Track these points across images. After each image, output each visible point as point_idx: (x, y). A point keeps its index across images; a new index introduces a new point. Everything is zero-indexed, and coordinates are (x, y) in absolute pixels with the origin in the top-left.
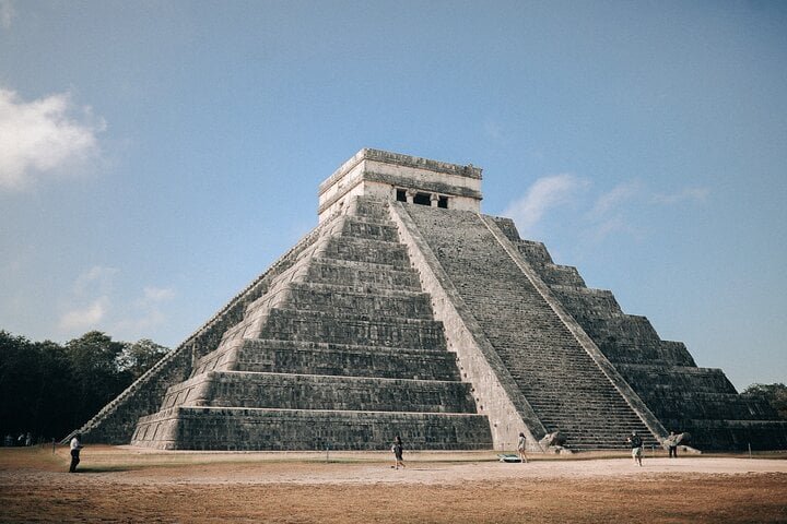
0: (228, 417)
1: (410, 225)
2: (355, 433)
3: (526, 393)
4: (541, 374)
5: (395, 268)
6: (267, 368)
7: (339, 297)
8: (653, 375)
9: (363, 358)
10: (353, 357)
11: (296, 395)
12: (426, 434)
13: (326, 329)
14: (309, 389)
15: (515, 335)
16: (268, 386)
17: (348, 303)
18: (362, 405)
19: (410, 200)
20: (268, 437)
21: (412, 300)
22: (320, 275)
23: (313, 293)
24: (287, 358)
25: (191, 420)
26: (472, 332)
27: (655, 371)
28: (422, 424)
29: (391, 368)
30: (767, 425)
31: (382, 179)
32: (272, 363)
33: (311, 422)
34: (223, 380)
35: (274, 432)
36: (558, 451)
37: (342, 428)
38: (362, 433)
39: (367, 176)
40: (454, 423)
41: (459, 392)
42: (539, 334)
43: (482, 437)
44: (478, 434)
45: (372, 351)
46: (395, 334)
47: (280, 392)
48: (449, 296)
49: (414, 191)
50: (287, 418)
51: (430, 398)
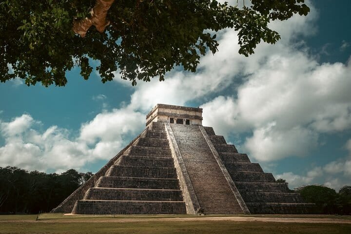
0: (94, 203)
1: (170, 133)
2: (137, 209)
3: (196, 194)
4: (205, 187)
5: (162, 149)
6: (111, 187)
7: (140, 160)
8: (256, 186)
9: (144, 182)
10: (141, 182)
11: (119, 195)
12: (162, 209)
13: (133, 172)
14: (123, 193)
15: (200, 173)
16: (109, 193)
17: (143, 162)
18: (141, 199)
19: (175, 122)
20: (107, 210)
21: (167, 161)
22: (135, 152)
23: (131, 159)
24: (118, 183)
25: (82, 205)
26: (183, 172)
27: (257, 184)
28: (161, 205)
29: (154, 185)
30: (298, 205)
31: (164, 114)
32: (112, 184)
33: (122, 204)
34: (95, 191)
35: (109, 208)
36: (200, 214)
37: (132, 207)
38: (139, 208)
39: (159, 114)
40: (173, 205)
41: (177, 194)
42: (209, 172)
43: (182, 210)
44: (181, 209)
45: (148, 180)
46: (158, 173)
47: (113, 195)
48: (178, 159)
49: (176, 118)
50: (113, 203)
51: (167, 196)
